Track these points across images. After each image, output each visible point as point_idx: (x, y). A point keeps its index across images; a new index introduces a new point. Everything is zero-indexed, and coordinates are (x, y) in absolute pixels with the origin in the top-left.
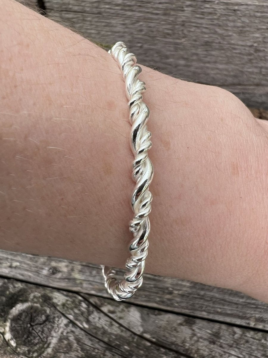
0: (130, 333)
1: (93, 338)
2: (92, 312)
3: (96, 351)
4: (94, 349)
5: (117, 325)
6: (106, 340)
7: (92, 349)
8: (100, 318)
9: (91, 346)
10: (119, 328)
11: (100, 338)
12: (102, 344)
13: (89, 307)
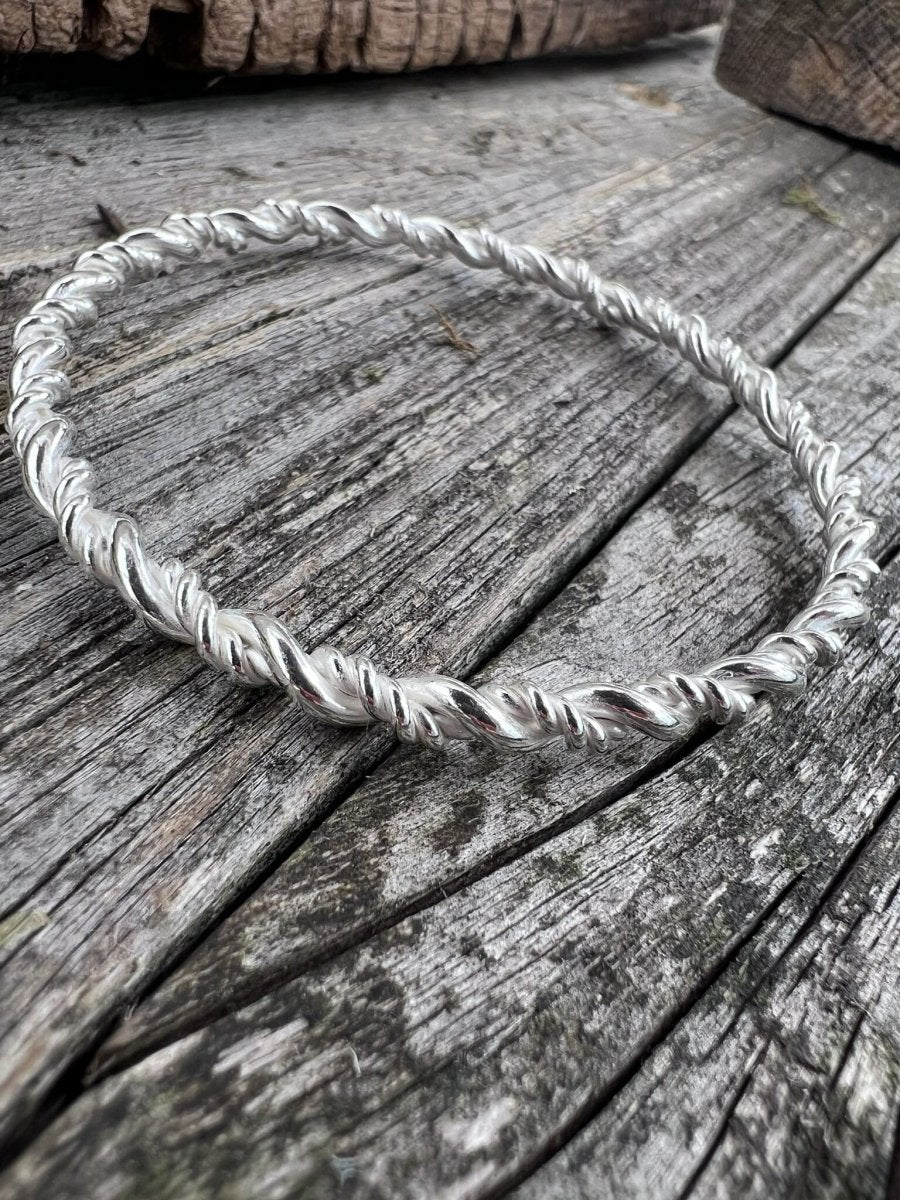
0: (669, 776)
1: (628, 1103)
2: (384, 989)
3: (750, 1108)
4: (730, 1124)
5: (585, 831)
6: (671, 977)
7: (728, 1147)
8: (470, 947)
9: (700, 1146)
10: (605, 829)
11: (643, 1022)
12: (699, 1032)
13: (313, 1010)
